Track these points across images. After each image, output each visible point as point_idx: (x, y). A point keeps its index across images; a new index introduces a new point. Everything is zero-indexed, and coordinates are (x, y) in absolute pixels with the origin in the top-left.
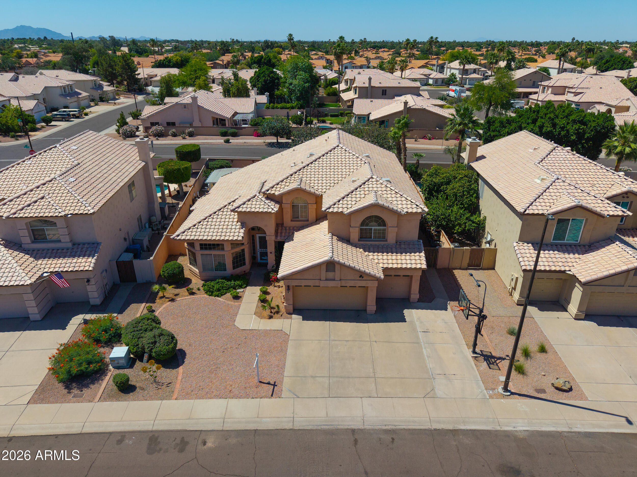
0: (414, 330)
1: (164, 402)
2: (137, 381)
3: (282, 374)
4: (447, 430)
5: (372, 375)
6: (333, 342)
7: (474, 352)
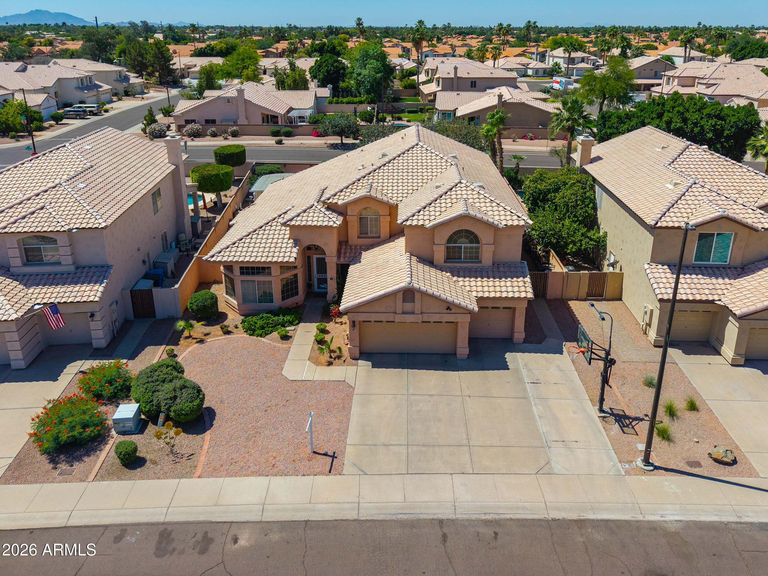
0: (520, 380)
1: (183, 480)
2: (147, 452)
3: (344, 441)
4: (570, 520)
5: (465, 442)
6: (413, 398)
7: (601, 410)
